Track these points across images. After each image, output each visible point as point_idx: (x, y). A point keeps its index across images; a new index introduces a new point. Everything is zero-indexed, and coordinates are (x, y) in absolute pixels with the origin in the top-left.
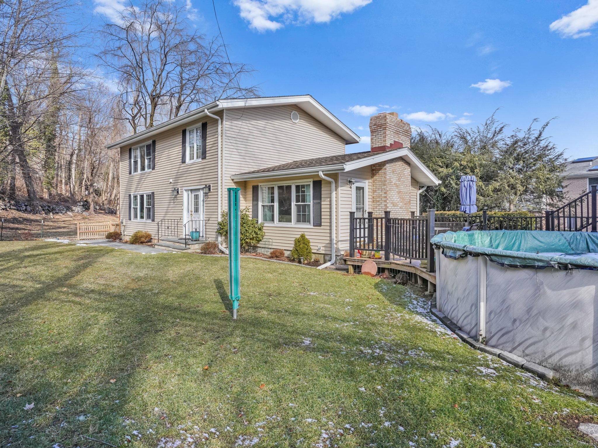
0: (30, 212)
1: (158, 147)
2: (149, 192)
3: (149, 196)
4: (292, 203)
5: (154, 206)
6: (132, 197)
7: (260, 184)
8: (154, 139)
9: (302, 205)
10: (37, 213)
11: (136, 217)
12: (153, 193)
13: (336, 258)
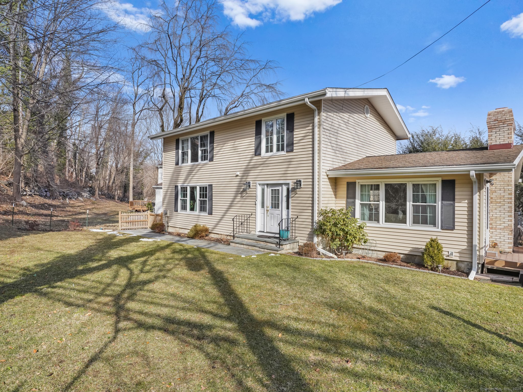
0: (49, 198)
1: (217, 138)
2: (205, 184)
3: (203, 189)
4: (408, 203)
5: (211, 199)
6: (179, 188)
7: (357, 181)
8: (212, 130)
9: (422, 205)
10: (55, 198)
11: (184, 208)
12: (211, 186)
13: (478, 266)
